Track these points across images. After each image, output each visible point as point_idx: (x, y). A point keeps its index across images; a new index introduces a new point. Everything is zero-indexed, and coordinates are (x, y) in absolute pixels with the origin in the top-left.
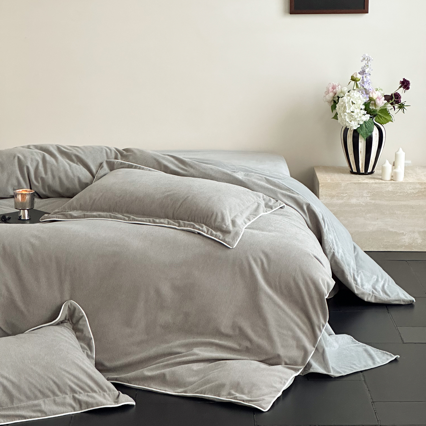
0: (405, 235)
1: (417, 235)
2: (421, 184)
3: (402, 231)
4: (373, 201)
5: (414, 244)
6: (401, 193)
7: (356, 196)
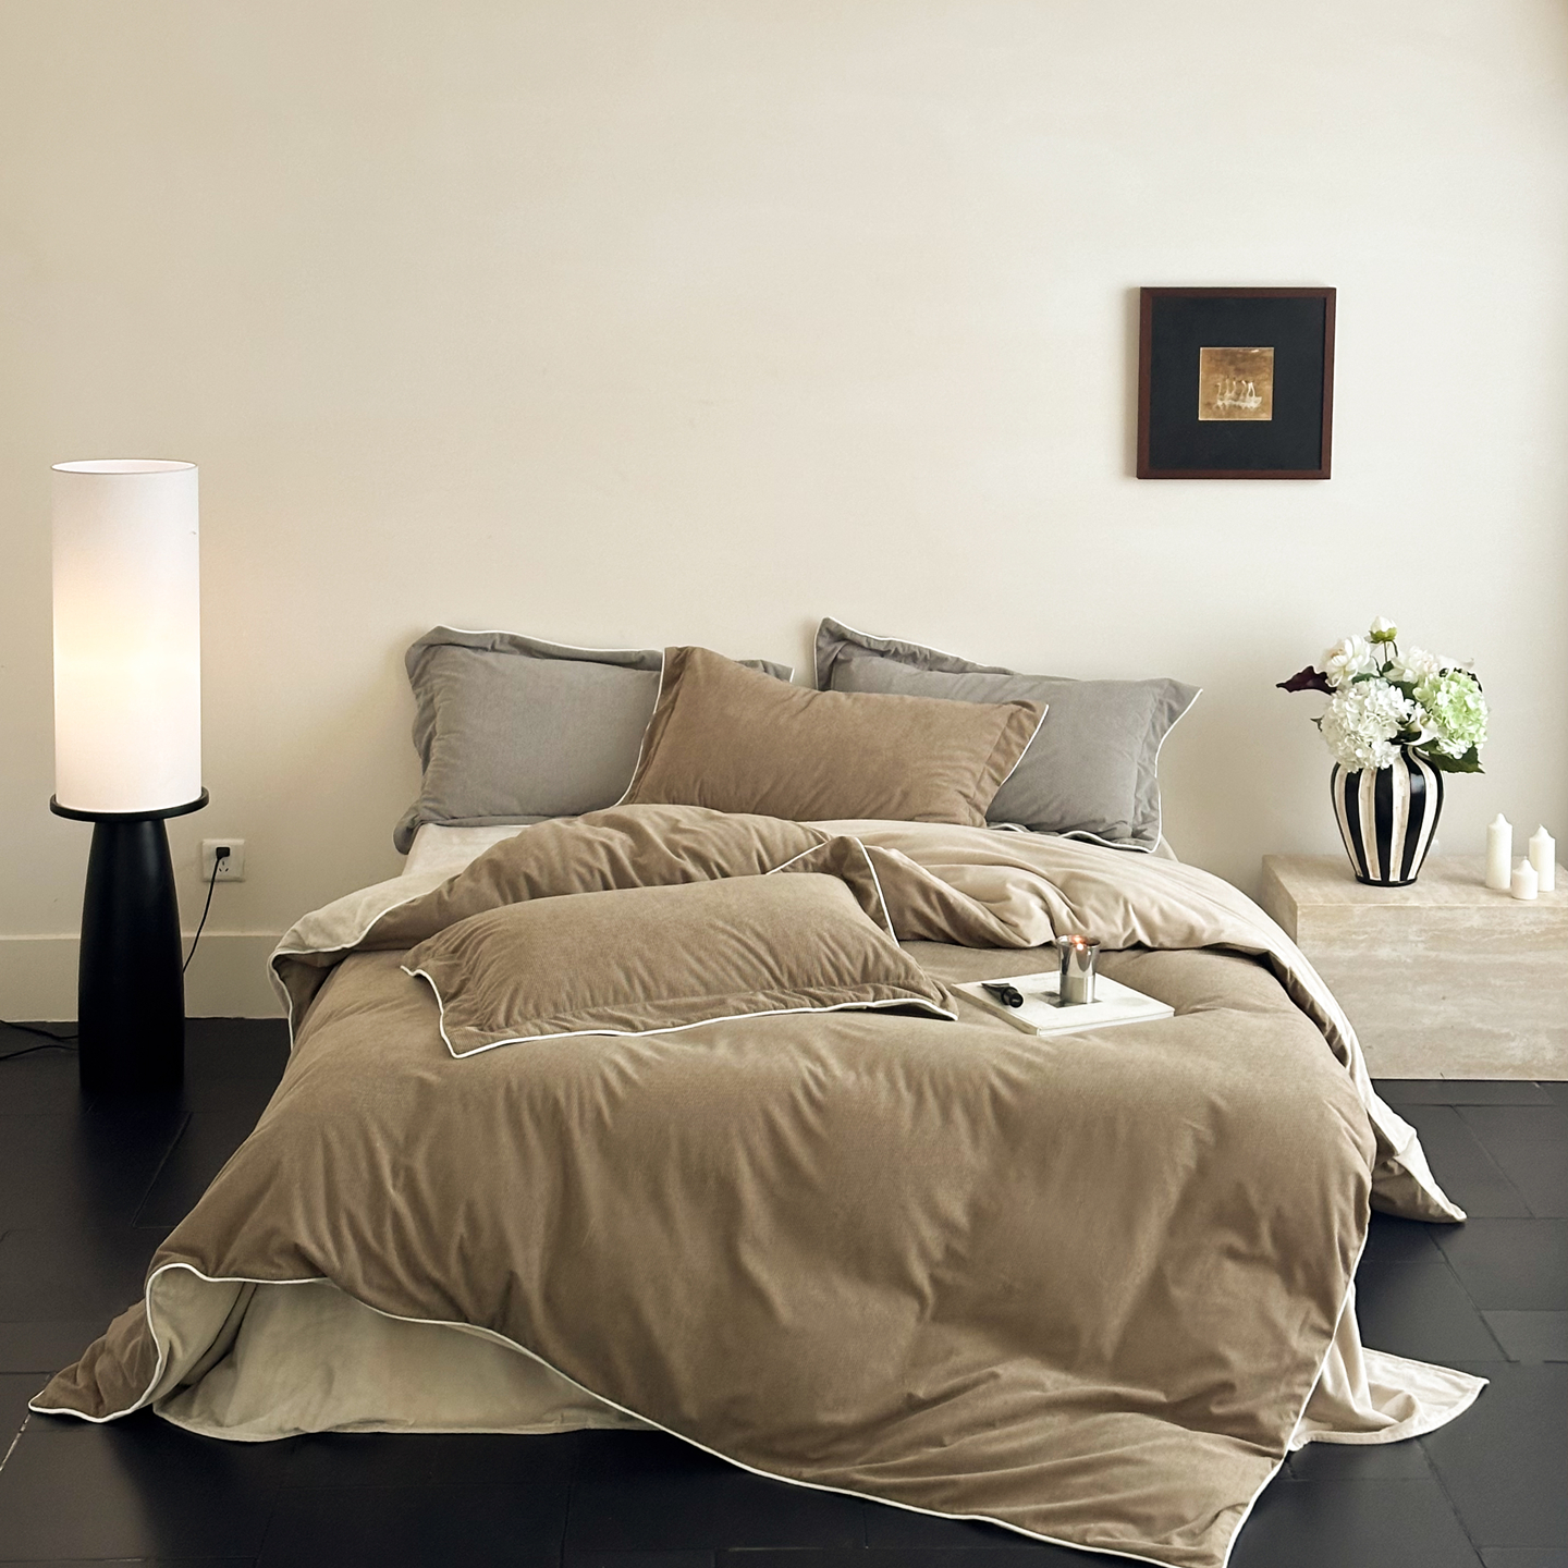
0: (1513, 1040)
1: (1543, 1040)
2: (1553, 911)
3: (1505, 1030)
4: (1433, 954)
5: (1535, 1062)
6: (1501, 933)
7: (1389, 940)
